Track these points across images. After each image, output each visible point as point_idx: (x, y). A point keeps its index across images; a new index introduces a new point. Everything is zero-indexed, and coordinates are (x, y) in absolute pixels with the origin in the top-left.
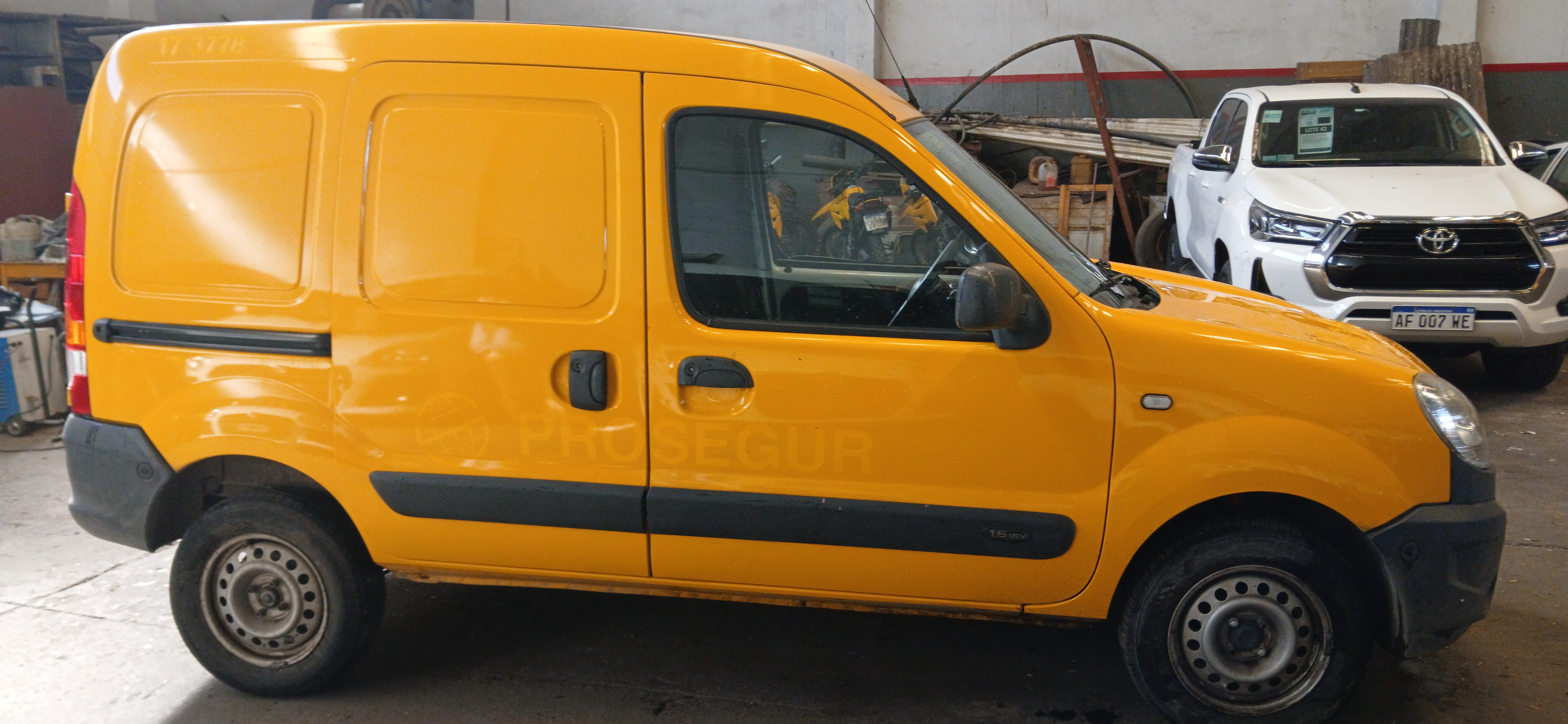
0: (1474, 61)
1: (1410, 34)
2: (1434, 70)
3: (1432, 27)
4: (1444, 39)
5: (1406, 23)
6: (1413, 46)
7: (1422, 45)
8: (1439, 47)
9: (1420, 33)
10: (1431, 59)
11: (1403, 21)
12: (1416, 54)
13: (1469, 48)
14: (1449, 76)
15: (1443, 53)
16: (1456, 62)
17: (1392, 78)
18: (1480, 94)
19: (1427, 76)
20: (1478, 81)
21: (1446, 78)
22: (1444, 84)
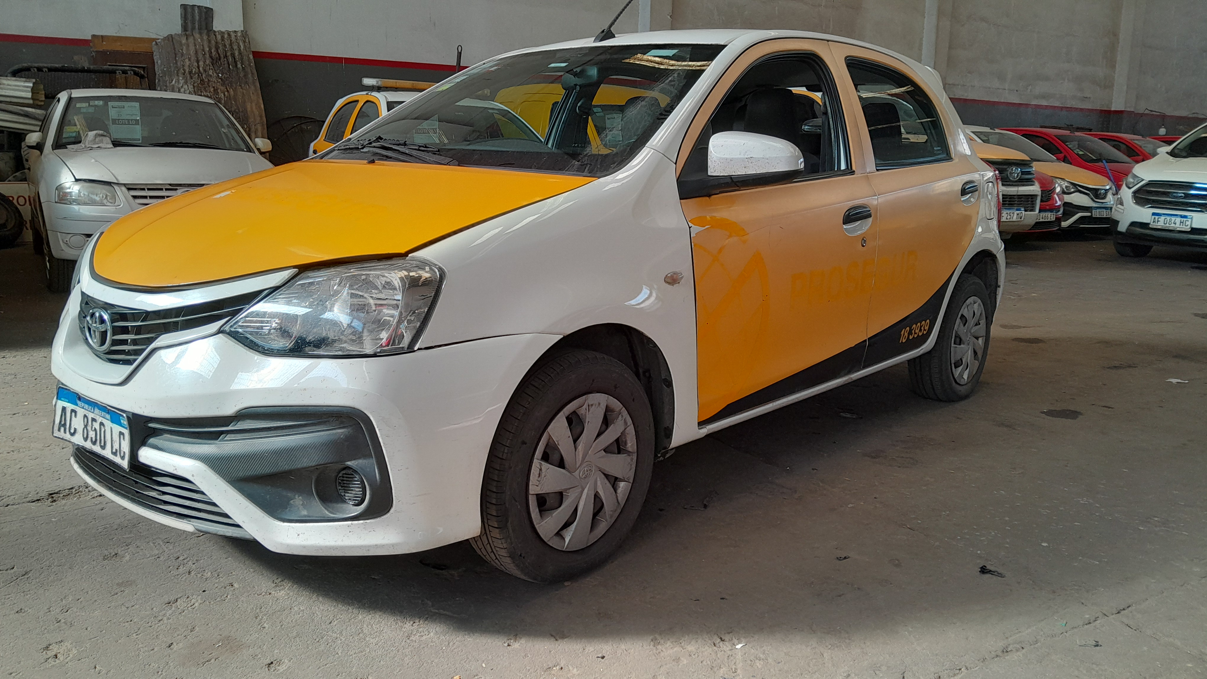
0: (245, 46)
1: (189, 17)
2: (213, 51)
3: (207, 14)
4: (218, 25)
5: (184, 7)
6: (193, 28)
7: (200, 29)
8: (215, 31)
9: (197, 18)
10: (209, 42)
11: (181, 5)
12: (197, 36)
13: (239, 34)
14: (226, 56)
15: (219, 37)
16: (231, 45)
17: (179, 55)
18: (253, 74)
19: (207, 56)
20: (250, 62)
21: (224, 58)
22: (222, 63)
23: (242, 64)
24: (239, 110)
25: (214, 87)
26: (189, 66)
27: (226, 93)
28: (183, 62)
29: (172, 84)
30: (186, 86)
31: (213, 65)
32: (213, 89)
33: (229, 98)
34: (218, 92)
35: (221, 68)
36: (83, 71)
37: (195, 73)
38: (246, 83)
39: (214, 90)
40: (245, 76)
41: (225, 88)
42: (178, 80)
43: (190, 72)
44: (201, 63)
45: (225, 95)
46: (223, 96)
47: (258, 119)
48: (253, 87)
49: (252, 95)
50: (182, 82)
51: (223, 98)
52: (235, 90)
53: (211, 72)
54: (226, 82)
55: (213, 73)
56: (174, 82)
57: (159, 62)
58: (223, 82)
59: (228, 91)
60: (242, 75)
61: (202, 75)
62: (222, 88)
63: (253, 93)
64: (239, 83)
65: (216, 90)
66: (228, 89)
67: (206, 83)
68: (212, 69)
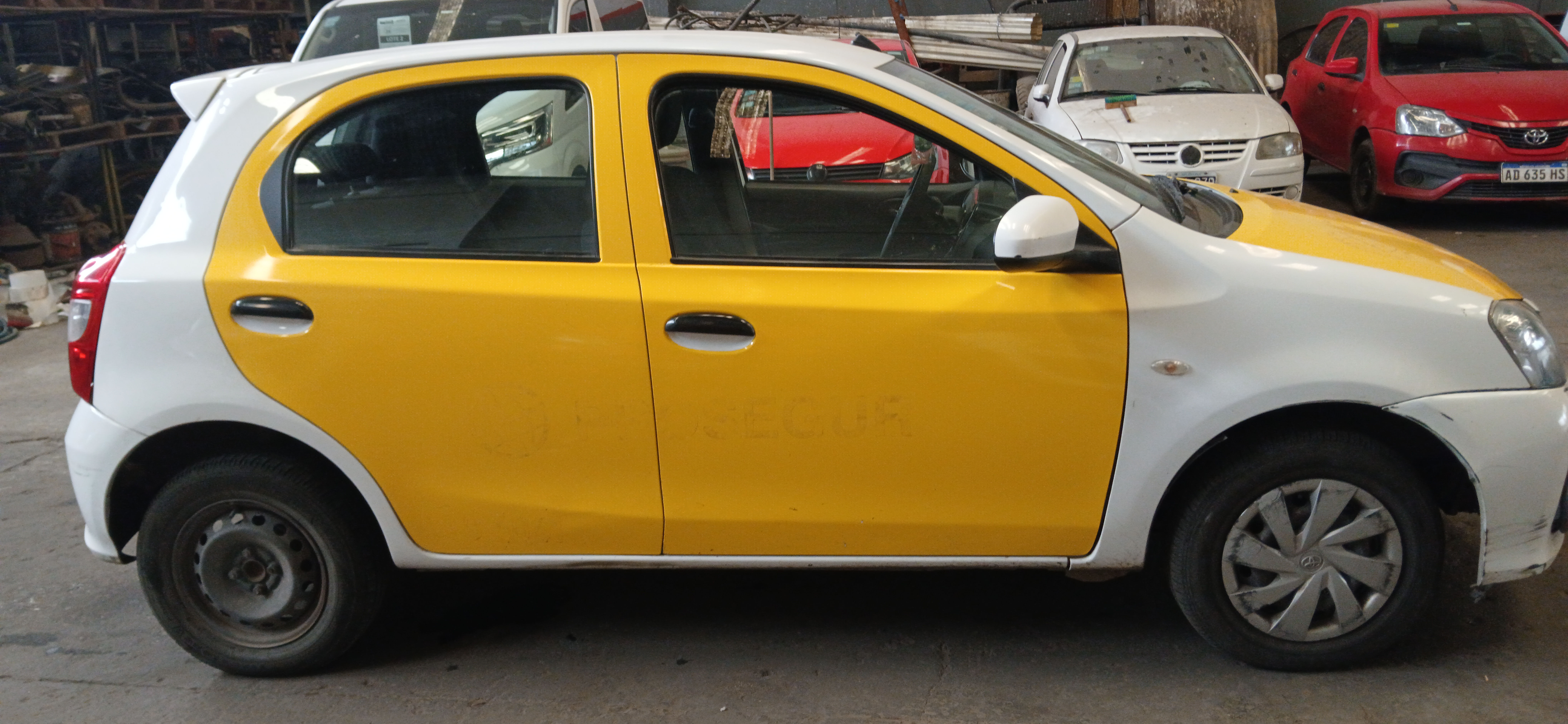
24: (1246, 24)
27: (1233, 7)
33: (1236, 12)
34: (1224, 7)
39: (1220, 5)
46: (1229, 10)
47: (1269, 34)
52: (1244, 2)
63: (1265, 4)
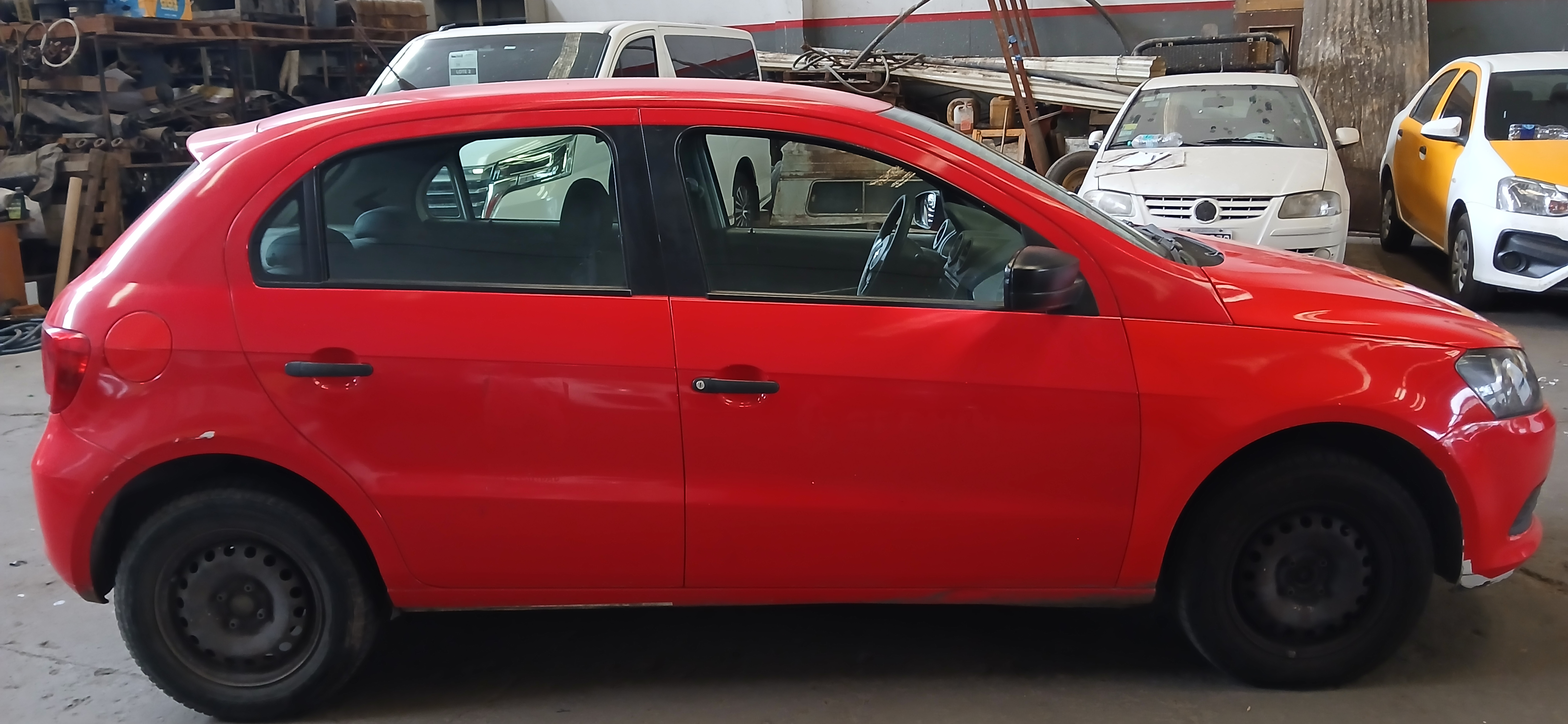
14: (1390, 6)
17: (1332, 9)
18: (1422, 25)
19: (1367, 6)
20: (1421, 12)
21: (1387, 8)
22: (1383, 15)
23: (1411, 12)
24: (1394, 73)
25: (1366, 47)
26: (1340, 22)
27: (1381, 54)
28: (1335, 18)
29: (1316, 46)
30: (1333, 48)
31: (1370, 18)
32: (1365, 49)
33: (1384, 60)
34: (1371, 53)
35: (1381, 21)
36: (1211, 41)
37: (1347, 31)
38: (1411, 38)
39: (1365, 51)
40: (1412, 29)
41: (1381, 46)
42: (1325, 41)
43: (1341, 31)
44: (1356, 18)
45: (1378, 56)
46: (1376, 57)
48: (1418, 43)
49: (1415, 53)
50: (1329, 42)
51: (1376, 60)
52: (1393, 49)
53: (1366, 28)
54: (1383, 40)
55: (1369, 29)
56: (1319, 43)
57: (1308, 20)
58: (1380, 39)
59: (1384, 51)
60: (1407, 28)
61: (1354, 33)
62: (1379, 47)
63: (1417, 51)
64: (1400, 39)
65: (1368, 52)
66: (1385, 48)
67: (1358, 42)
68: (1368, 24)
